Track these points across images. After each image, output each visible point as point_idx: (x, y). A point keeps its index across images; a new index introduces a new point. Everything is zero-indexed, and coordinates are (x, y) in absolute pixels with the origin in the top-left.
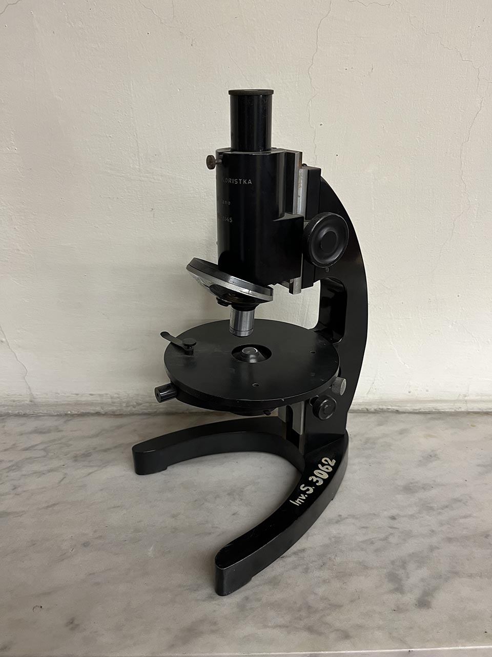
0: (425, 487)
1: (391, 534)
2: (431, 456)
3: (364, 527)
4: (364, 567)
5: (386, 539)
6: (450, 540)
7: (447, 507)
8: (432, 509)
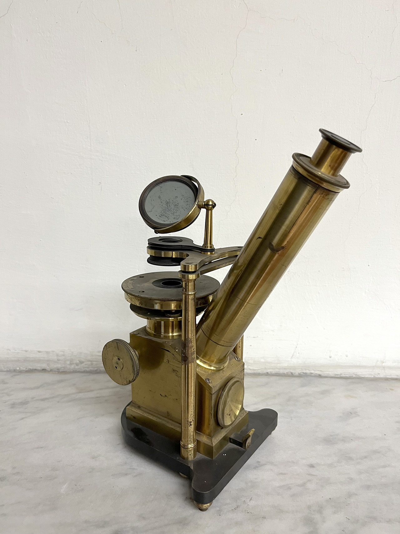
0: (344, 440)
1: (309, 481)
2: (351, 413)
3: (282, 474)
4: (279, 511)
5: (303, 485)
6: (368, 487)
7: (366, 457)
8: (351, 459)
